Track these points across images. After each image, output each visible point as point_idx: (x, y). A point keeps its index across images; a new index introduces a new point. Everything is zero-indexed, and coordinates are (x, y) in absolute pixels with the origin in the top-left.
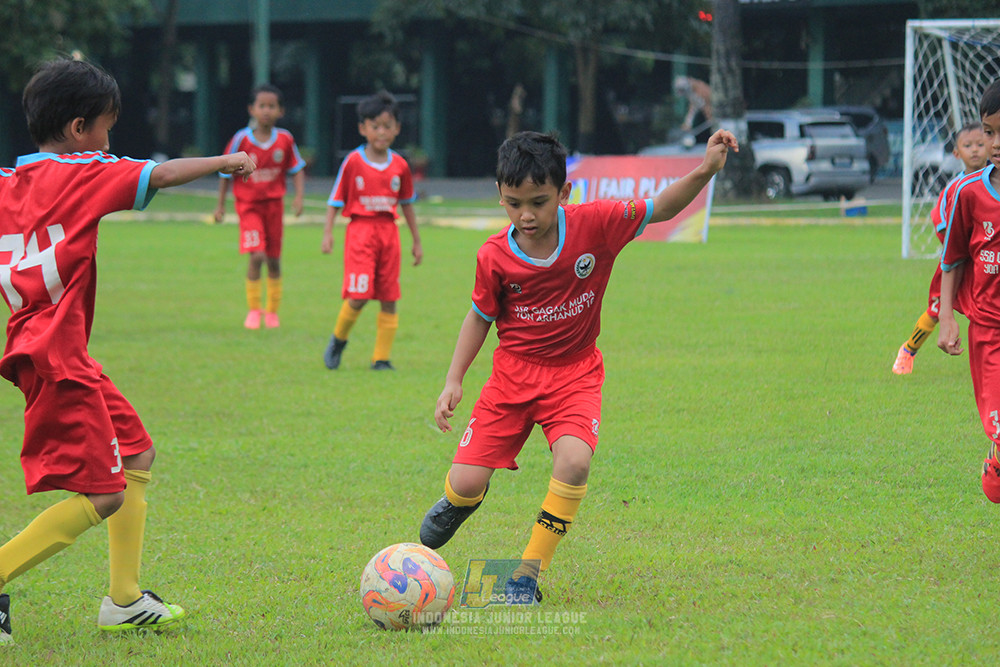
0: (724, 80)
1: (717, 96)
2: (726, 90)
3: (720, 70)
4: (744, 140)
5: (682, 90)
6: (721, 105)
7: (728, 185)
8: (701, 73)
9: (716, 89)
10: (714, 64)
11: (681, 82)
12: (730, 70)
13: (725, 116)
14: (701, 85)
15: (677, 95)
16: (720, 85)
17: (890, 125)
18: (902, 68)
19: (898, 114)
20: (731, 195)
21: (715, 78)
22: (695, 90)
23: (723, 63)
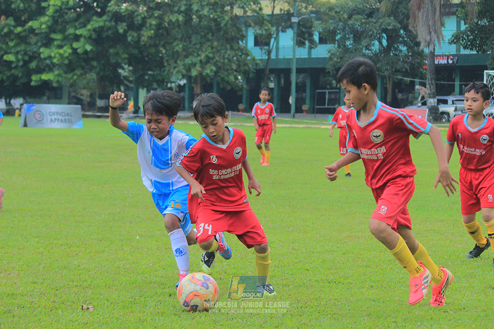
0: (430, 87)
1: (428, 92)
2: (431, 90)
3: (429, 84)
4: (436, 105)
5: (418, 89)
6: (429, 94)
7: (431, 118)
8: (424, 85)
9: (428, 89)
10: (427, 83)
11: (417, 87)
12: (432, 84)
13: (430, 98)
14: (423, 88)
15: (416, 91)
16: (429, 88)
20: (432, 121)
21: (428, 86)
22: (421, 89)
23: (430, 82)
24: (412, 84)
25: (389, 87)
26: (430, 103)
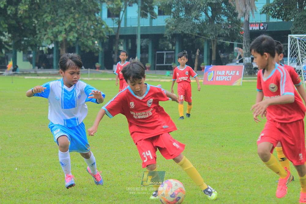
0: (246, 48)
1: (244, 52)
2: (246, 50)
3: (245, 46)
4: (250, 62)
5: (236, 50)
6: (245, 54)
7: (247, 72)
8: (241, 46)
10: (243, 45)
11: (236, 48)
12: (247, 46)
13: (246, 56)
14: (241, 49)
15: (235, 51)
16: (245, 49)
17: (285, 59)
18: (287, 45)
19: (287, 56)
20: (248, 74)
21: (244, 47)
22: (239, 50)
23: (246, 44)
24: (232, 46)
25: (214, 48)
26: (246, 60)
